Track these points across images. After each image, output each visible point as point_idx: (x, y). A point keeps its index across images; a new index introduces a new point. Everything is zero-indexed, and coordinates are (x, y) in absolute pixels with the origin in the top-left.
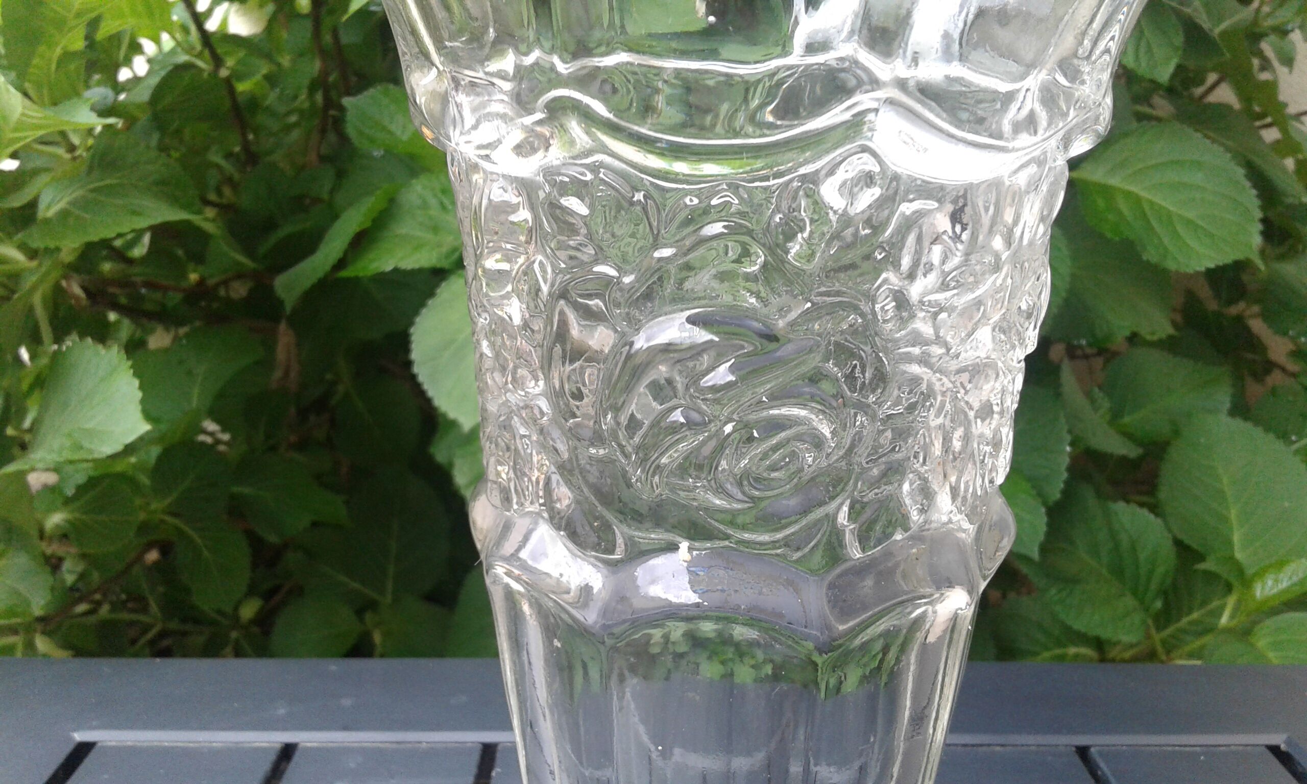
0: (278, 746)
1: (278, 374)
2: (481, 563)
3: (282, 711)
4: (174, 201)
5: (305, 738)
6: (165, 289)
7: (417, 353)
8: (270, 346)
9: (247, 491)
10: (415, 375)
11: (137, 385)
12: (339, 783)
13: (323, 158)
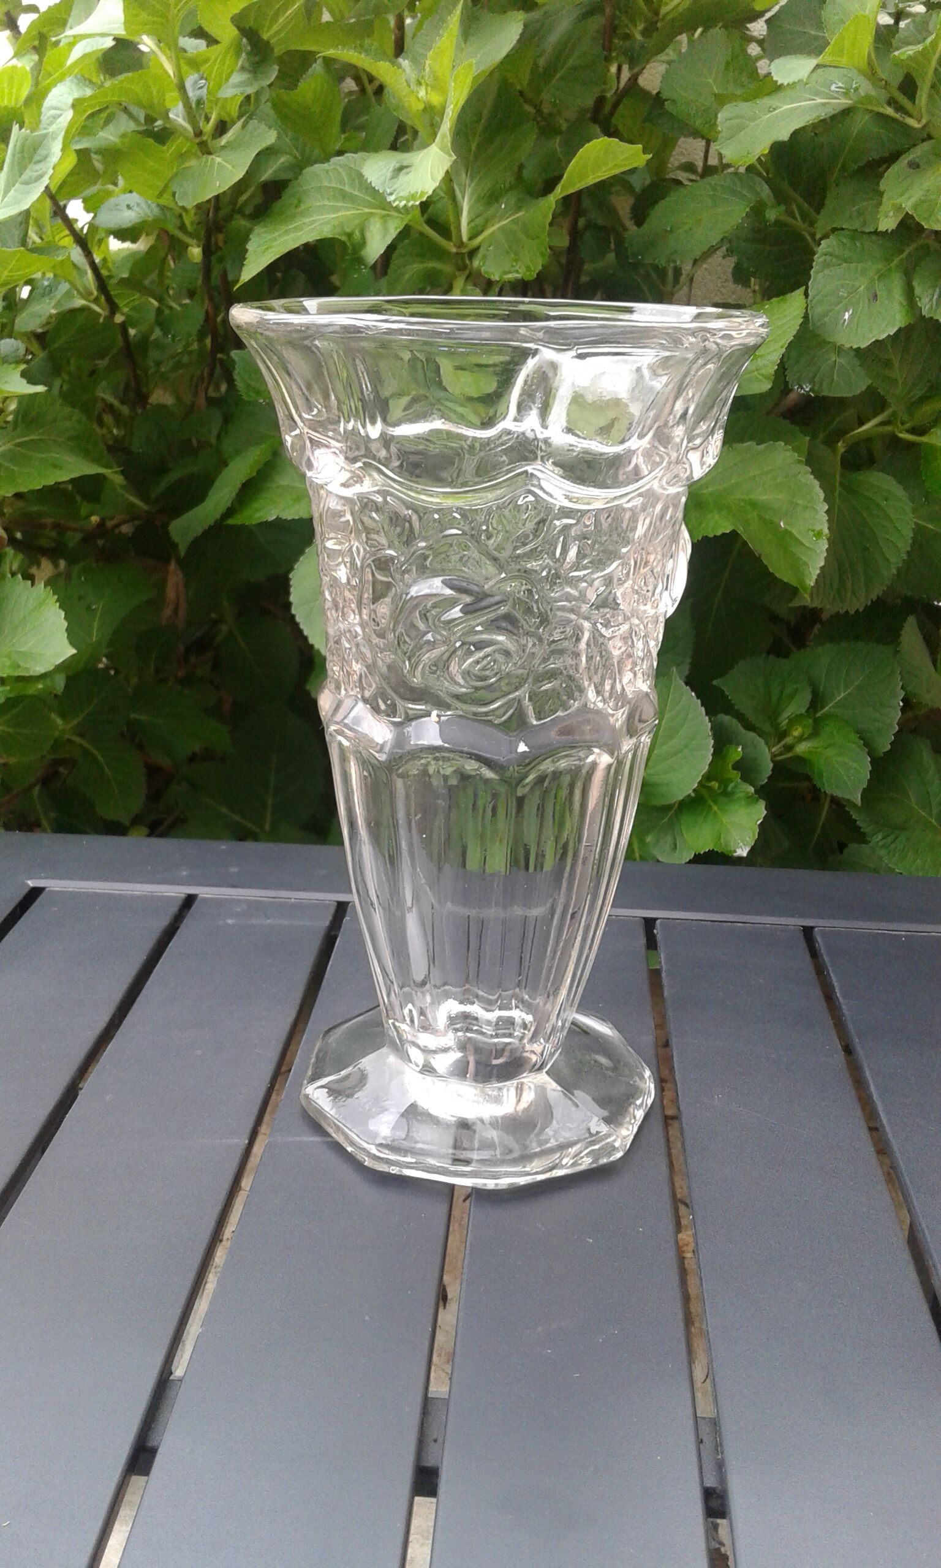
0: (183, 896)
1: (168, 611)
2: (323, 728)
3: (185, 874)
4: (87, 454)
5: (204, 892)
6: (63, 530)
7: (296, 596)
8: (161, 586)
9: (143, 718)
10: (293, 616)
11: (63, 616)
12: (230, 921)
13: (211, 402)
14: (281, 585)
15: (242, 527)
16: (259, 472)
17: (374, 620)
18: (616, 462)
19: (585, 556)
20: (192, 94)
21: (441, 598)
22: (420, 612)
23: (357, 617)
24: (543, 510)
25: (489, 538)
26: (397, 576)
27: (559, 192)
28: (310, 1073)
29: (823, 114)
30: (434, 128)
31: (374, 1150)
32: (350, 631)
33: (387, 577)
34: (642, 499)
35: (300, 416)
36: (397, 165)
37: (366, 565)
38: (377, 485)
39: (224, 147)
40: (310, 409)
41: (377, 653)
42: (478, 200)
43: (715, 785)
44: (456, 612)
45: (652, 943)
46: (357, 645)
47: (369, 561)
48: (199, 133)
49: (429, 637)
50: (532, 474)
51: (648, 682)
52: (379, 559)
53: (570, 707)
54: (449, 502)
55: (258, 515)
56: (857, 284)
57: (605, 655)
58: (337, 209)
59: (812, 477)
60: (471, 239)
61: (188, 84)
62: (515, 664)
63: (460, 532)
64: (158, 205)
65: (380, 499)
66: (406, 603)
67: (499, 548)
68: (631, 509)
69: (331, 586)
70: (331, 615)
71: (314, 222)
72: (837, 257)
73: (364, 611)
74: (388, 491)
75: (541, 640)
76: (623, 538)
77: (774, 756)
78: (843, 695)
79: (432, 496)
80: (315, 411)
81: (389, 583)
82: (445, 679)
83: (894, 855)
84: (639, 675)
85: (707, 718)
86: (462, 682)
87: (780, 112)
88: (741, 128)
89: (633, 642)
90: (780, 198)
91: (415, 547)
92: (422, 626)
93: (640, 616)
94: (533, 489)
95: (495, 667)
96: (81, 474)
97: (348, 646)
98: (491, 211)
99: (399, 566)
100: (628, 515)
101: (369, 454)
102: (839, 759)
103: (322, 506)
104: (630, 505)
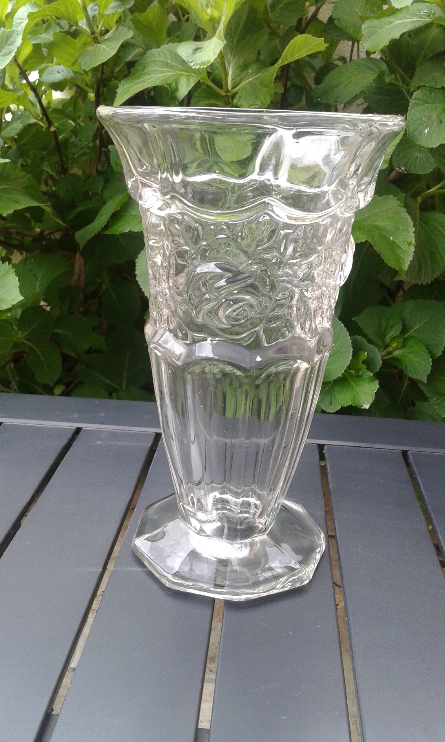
0: (75, 428)
1: (75, 278)
2: (147, 345)
3: (76, 416)
4: (32, 196)
5: (86, 426)
6: (23, 236)
7: (138, 272)
8: (72, 266)
9: (61, 332)
10: (137, 282)
11: (17, 279)
12: (98, 443)
13: (99, 172)
14: (132, 266)
15: (113, 236)
16: (121, 207)
17: (176, 286)
18: (316, 198)
19: (297, 252)
20: (91, 13)
21: (214, 274)
22: (202, 282)
23: (167, 284)
24: (274, 224)
25: (243, 239)
26: (190, 261)
27: (280, 63)
28: (137, 531)
29: (417, 25)
30: (215, 29)
31: (171, 577)
32: (162, 292)
33: (183, 261)
34: (330, 219)
35: (136, 169)
36: (195, 47)
37: (171, 255)
38: (179, 209)
39: (106, 40)
40: (142, 167)
41: (177, 305)
42: (237, 68)
43: (353, 372)
44: (223, 282)
45: (322, 457)
46: (166, 300)
47: (174, 252)
48: (93, 33)
49: (207, 296)
50: (268, 203)
51: (330, 323)
52: (180, 252)
53: (286, 337)
54: (220, 219)
55: (121, 229)
56: (432, 115)
57: (307, 307)
58: (164, 72)
59: (407, 214)
60: (233, 88)
61: (89, 9)
62: (256, 312)
63: (226, 237)
64: (73, 71)
65: (180, 217)
66: (194, 276)
67: (249, 246)
68: (324, 225)
69: (152, 266)
70: (152, 282)
71: (151, 78)
72: (422, 100)
73: (171, 281)
74: (185, 213)
75: (271, 299)
76: (320, 242)
77: (383, 357)
78: (418, 326)
79: (210, 215)
80: (145, 167)
81: (184, 265)
82: (216, 320)
83: (442, 409)
84: (325, 319)
85: (350, 337)
86: (225, 322)
87: (395, 24)
88: (374, 33)
89: (322, 300)
90: (392, 71)
91: (200, 245)
92: (204, 290)
93: (326, 286)
94: (268, 212)
95: (244, 314)
96: (27, 206)
97: (161, 300)
98: (244, 73)
99: (190, 255)
100: (322, 228)
101: (174, 190)
102: (415, 359)
103: (147, 221)
104: (324, 223)
